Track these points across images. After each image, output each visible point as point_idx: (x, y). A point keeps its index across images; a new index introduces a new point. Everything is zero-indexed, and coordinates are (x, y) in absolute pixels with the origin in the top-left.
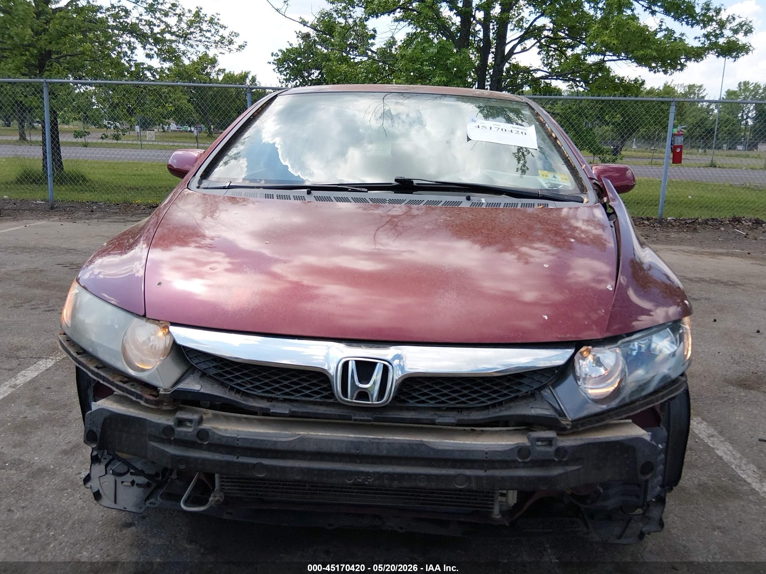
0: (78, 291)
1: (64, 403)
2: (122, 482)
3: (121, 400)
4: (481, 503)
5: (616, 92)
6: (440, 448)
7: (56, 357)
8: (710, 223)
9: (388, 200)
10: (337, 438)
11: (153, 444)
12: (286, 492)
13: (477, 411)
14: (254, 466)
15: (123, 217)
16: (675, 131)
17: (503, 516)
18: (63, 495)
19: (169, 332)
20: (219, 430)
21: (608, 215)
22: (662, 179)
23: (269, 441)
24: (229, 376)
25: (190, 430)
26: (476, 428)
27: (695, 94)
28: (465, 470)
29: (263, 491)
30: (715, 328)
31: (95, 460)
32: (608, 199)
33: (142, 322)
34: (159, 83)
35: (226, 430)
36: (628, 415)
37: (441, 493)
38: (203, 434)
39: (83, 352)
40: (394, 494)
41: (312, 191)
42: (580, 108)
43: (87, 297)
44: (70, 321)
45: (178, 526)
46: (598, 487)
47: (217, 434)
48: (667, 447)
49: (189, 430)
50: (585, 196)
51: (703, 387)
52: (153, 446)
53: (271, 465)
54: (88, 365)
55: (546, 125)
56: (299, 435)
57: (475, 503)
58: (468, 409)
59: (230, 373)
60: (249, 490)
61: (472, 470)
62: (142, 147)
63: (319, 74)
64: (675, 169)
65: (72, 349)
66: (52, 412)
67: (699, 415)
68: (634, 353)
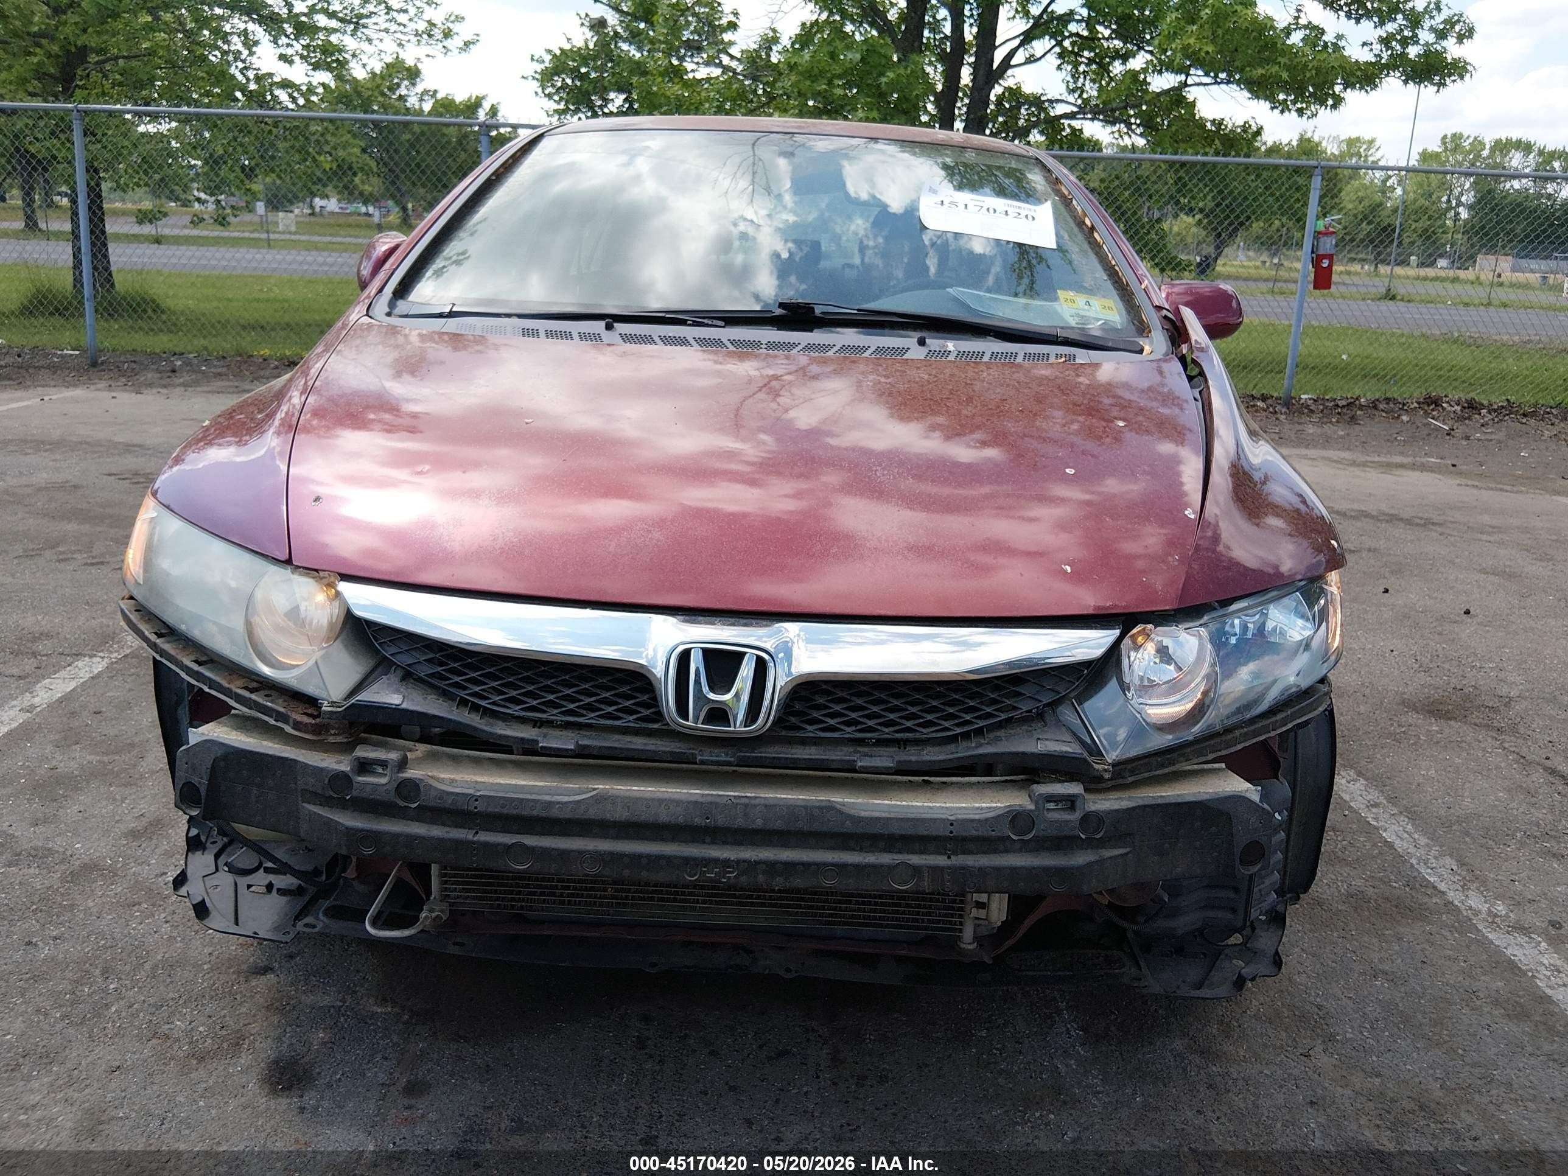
0: (155, 515)
1: (129, 741)
2: (249, 886)
3: (246, 724)
4: (939, 922)
5: (1207, 150)
6: (863, 814)
7: (111, 652)
8: (1381, 406)
9: (764, 342)
10: (666, 796)
11: (311, 807)
12: (569, 902)
13: (934, 745)
14: (508, 848)
15: (236, 384)
16: (1321, 225)
17: (980, 945)
18: (132, 916)
19: (338, 594)
20: (438, 779)
21: (1190, 378)
22: (1293, 322)
23: (537, 801)
24: (458, 679)
25: (383, 780)
26: (932, 779)
27: (1361, 156)
28: (910, 857)
29: (523, 900)
30: (1385, 605)
31: (194, 844)
32: (1191, 348)
33: (286, 573)
34: (304, 114)
35: (453, 781)
36: (1219, 754)
37: (863, 903)
38: (409, 789)
39: (168, 631)
40: (775, 905)
41: (615, 325)
42: (1138, 178)
43: (174, 525)
44: (141, 571)
45: (358, 971)
46: (1160, 891)
47: (436, 789)
48: (1290, 817)
49: (380, 780)
50: (1147, 340)
51: (1359, 714)
52: (310, 811)
53: (541, 847)
54: (179, 657)
55: (1074, 202)
56: (595, 789)
57: (929, 921)
58: (917, 742)
59: (459, 673)
60: (498, 899)
61: (924, 857)
62: (269, 244)
63: (625, 100)
64: (1317, 301)
65: (147, 626)
66: (105, 759)
67: (1351, 767)
68: (1233, 640)
